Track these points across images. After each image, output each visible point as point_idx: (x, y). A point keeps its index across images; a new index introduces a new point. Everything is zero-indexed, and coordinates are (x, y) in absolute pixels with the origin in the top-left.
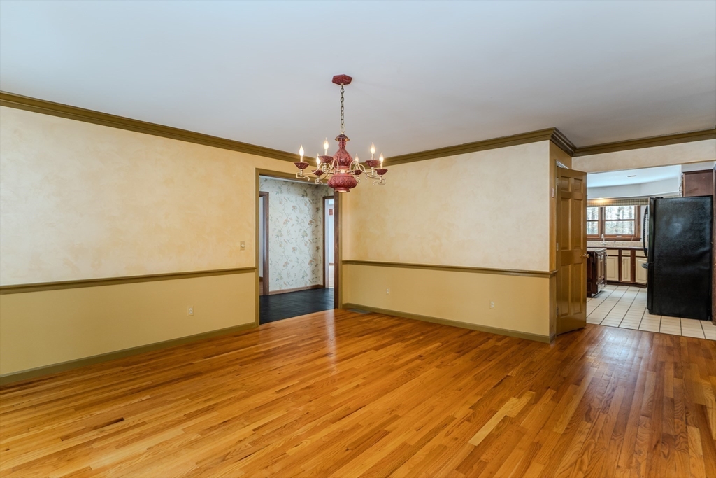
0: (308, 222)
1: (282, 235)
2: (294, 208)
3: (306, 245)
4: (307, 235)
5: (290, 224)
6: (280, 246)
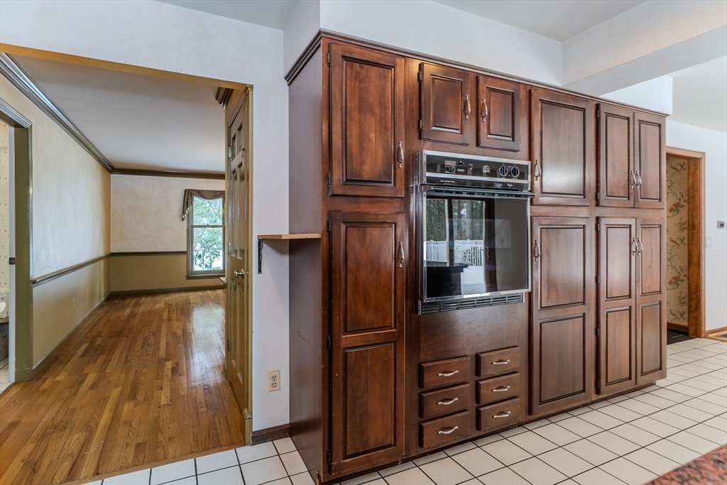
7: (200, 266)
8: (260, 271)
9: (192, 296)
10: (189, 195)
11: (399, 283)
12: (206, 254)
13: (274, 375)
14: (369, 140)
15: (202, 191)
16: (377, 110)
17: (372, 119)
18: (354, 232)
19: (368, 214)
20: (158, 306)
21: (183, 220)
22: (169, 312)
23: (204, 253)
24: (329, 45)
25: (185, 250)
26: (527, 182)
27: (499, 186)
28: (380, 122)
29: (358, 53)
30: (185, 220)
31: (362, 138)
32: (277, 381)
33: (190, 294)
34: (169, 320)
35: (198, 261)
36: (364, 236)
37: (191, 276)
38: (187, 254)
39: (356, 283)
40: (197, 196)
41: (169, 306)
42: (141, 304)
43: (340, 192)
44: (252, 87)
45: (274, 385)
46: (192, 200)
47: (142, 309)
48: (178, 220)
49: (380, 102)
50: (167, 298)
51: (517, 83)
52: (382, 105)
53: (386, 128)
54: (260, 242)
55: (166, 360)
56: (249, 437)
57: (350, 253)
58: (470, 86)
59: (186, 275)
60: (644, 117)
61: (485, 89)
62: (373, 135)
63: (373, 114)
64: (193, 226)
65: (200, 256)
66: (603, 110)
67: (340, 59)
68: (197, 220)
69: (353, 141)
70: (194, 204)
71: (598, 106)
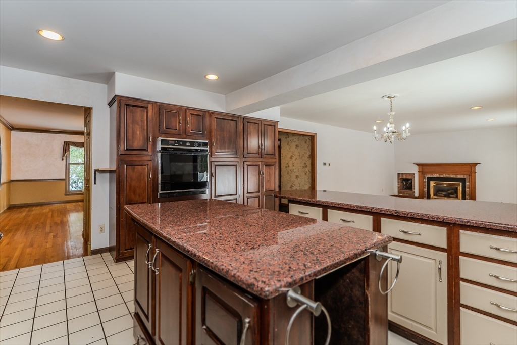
0: (308, 156)
1: (289, 166)
2: (297, 146)
3: (306, 174)
4: (306, 167)
5: (294, 158)
6: (288, 174)
7: (75, 188)
8: (95, 183)
9: (68, 206)
10: (66, 146)
11: (149, 186)
12: (80, 181)
13: (102, 226)
14: (137, 134)
15: (76, 142)
16: (140, 123)
17: (138, 127)
18: (130, 168)
19: (136, 161)
20: (45, 211)
21: (63, 160)
22: (52, 213)
23: (78, 180)
24: (120, 100)
25: (64, 178)
26: (208, 148)
27: (194, 150)
28: (141, 127)
29: (132, 103)
30: (64, 160)
31: (134, 134)
32: (103, 229)
33: (67, 204)
34: (52, 216)
35: (74, 185)
36: (134, 169)
37: (67, 193)
38: (66, 180)
39: (130, 186)
40: (72, 146)
41: (52, 211)
42: (33, 211)
43: (123, 153)
44: (92, 108)
45: (101, 231)
46: (69, 148)
47: (34, 212)
48: (60, 159)
49: (141, 120)
50: (51, 207)
51: (205, 111)
52: (143, 122)
53: (144, 129)
54: (95, 171)
55: (50, 233)
56: (89, 252)
57: (127, 175)
58: (182, 113)
59: (64, 193)
60: (266, 123)
61: (189, 114)
62: (138, 132)
63: (138, 124)
64: (69, 164)
65: (75, 182)
66: (246, 121)
67: (124, 105)
68: (72, 160)
69: (130, 134)
70: (71, 150)
71: (244, 118)
